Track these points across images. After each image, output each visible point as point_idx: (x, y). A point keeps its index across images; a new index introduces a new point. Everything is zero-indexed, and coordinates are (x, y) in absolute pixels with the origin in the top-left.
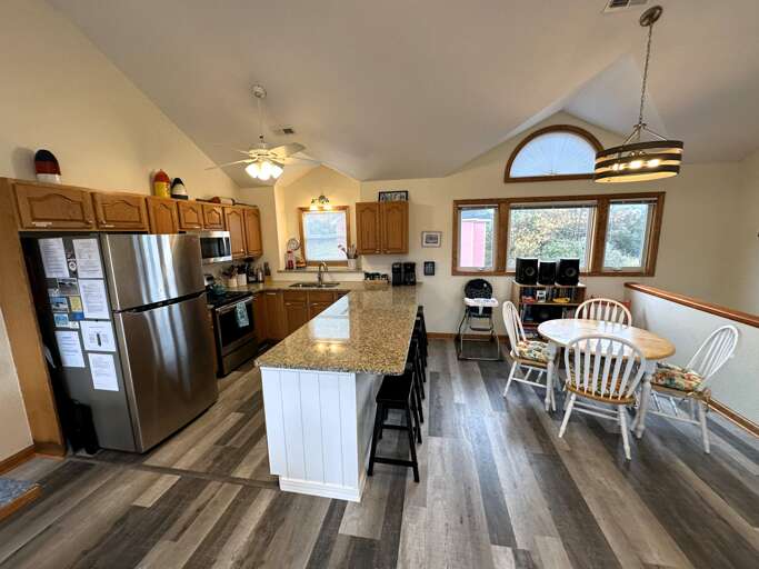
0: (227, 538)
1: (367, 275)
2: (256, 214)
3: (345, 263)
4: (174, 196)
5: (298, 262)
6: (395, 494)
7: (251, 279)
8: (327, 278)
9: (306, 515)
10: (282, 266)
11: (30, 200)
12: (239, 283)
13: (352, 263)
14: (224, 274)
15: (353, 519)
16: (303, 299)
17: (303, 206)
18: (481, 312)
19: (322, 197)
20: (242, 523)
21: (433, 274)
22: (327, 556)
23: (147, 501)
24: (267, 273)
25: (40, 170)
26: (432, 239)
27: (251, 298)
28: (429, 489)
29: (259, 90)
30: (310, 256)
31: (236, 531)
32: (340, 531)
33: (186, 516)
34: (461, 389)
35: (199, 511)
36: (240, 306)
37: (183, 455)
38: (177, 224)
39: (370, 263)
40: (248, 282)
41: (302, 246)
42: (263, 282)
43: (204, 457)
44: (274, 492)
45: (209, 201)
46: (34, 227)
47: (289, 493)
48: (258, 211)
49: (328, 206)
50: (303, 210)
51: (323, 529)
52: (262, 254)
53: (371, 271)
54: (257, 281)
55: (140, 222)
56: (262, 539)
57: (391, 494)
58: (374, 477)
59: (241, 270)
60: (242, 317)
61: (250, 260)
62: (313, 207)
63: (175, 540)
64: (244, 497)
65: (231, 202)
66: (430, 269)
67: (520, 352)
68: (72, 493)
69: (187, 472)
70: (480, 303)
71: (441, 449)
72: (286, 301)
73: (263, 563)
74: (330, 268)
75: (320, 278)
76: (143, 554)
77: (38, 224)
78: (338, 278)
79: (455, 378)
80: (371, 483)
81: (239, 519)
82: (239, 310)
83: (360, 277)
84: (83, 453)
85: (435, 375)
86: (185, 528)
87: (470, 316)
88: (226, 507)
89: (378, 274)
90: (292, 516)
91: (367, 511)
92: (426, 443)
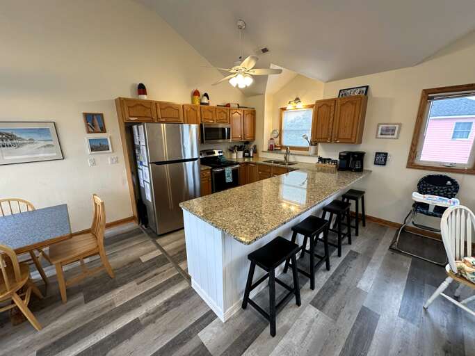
0: (153, 297)
1: (320, 159)
2: (253, 113)
3: (306, 149)
4: (202, 104)
5: (276, 146)
6: (250, 333)
7: (247, 154)
8: (291, 159)
9: (191, 310)
10: (266, 148)
11: (129, 107)
12: (238, 156)
13: (312, 149)
14: (230, 150)
15: (212, 331)
16: (269, 170)
17: (284, 107)
18: (431, 210)
19: (297, 99)
20: (163, 293)
21: (385, 164)
22: (182, 344)
23: (144, 259)
24: (255, 152)
25: (140, 93)
26: (388, 131)
27: (238, 166)
28: (277, 349)
29: (240, 23)
30: (284, 143)
31: (159, 295)
32: (199, 334)
33: (149, 275)
34: (374, 277)
35: (155, 275)
36: (228, 170)
37: (170, 243)
38: (199, 119)
39: (325, 150)
40: (244, 156)
41: (280, 135)
42: (252, 157)
43: (176, 249)
44: (188, 285)
45: (224, 106)
46: (130, 120)
47: (194, 290)
48: (254, 111)
49: (300, 105)
50: (284, 109)
51: (192, 326)
52: (254, 140)
53: (324, 156)
54: (249, 157)
55: (179, 118)
56: (164, 309)
57: (246, 332)
58: (246, 312)
59: (240, 149)
60: (228, 176)
61: (247, 143)
62: (289, 107)
63: (138, 284)
64: (175, 279)
65: (237, 106)
66: (382, 159)
67: (460, 269)
68: (130, 242)
69: (165, 252)
70: (433, 200)
71: (312, 321)
72: (259, 171)
73: (154, 322)
74: (292, 151)
75: (285, 158)
76: (125, 283)
77: (132, 119)
78: (300, 159)
79: (374, 264)
80: (240, 314)
81: (164, 290)
82: (227, 172)
83: (315, 160)
84: (144, 226)
85: (353, 255)
86: (145, 280)
87: (416, 211)
88: (165, 280)
89: (329, 159)
90: (185, 305)
91: (223, 333)
92: (303, 308)
